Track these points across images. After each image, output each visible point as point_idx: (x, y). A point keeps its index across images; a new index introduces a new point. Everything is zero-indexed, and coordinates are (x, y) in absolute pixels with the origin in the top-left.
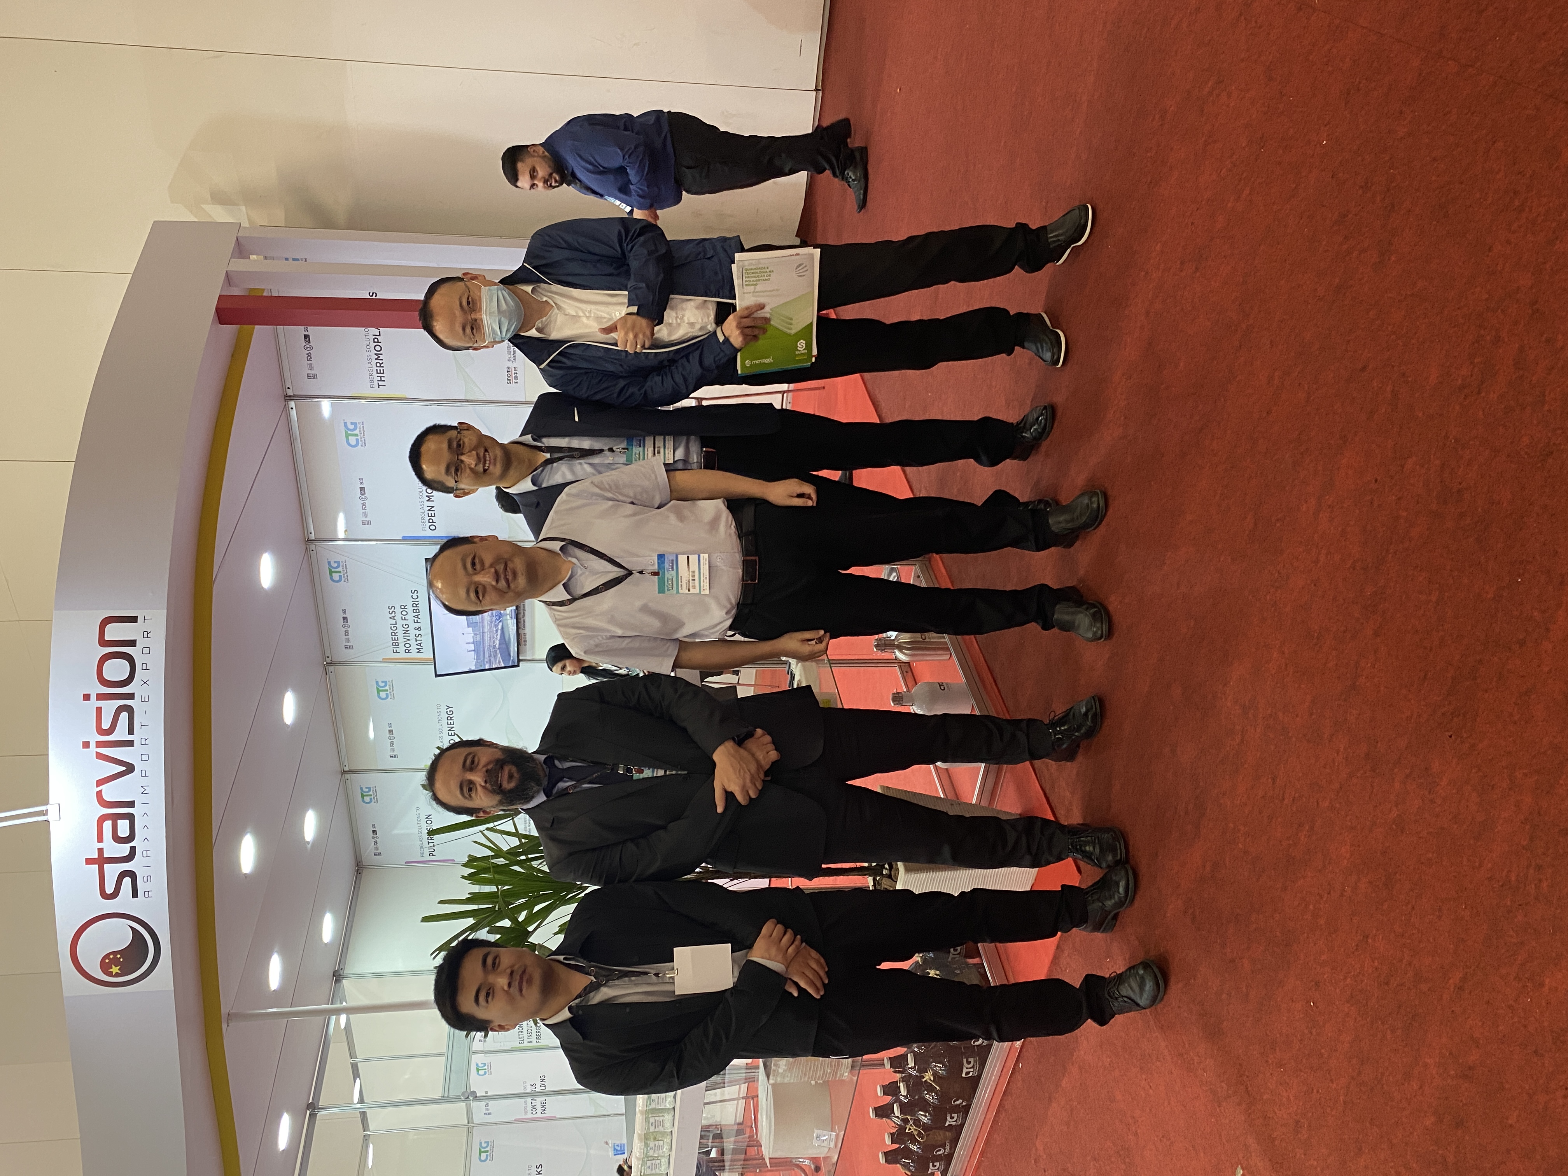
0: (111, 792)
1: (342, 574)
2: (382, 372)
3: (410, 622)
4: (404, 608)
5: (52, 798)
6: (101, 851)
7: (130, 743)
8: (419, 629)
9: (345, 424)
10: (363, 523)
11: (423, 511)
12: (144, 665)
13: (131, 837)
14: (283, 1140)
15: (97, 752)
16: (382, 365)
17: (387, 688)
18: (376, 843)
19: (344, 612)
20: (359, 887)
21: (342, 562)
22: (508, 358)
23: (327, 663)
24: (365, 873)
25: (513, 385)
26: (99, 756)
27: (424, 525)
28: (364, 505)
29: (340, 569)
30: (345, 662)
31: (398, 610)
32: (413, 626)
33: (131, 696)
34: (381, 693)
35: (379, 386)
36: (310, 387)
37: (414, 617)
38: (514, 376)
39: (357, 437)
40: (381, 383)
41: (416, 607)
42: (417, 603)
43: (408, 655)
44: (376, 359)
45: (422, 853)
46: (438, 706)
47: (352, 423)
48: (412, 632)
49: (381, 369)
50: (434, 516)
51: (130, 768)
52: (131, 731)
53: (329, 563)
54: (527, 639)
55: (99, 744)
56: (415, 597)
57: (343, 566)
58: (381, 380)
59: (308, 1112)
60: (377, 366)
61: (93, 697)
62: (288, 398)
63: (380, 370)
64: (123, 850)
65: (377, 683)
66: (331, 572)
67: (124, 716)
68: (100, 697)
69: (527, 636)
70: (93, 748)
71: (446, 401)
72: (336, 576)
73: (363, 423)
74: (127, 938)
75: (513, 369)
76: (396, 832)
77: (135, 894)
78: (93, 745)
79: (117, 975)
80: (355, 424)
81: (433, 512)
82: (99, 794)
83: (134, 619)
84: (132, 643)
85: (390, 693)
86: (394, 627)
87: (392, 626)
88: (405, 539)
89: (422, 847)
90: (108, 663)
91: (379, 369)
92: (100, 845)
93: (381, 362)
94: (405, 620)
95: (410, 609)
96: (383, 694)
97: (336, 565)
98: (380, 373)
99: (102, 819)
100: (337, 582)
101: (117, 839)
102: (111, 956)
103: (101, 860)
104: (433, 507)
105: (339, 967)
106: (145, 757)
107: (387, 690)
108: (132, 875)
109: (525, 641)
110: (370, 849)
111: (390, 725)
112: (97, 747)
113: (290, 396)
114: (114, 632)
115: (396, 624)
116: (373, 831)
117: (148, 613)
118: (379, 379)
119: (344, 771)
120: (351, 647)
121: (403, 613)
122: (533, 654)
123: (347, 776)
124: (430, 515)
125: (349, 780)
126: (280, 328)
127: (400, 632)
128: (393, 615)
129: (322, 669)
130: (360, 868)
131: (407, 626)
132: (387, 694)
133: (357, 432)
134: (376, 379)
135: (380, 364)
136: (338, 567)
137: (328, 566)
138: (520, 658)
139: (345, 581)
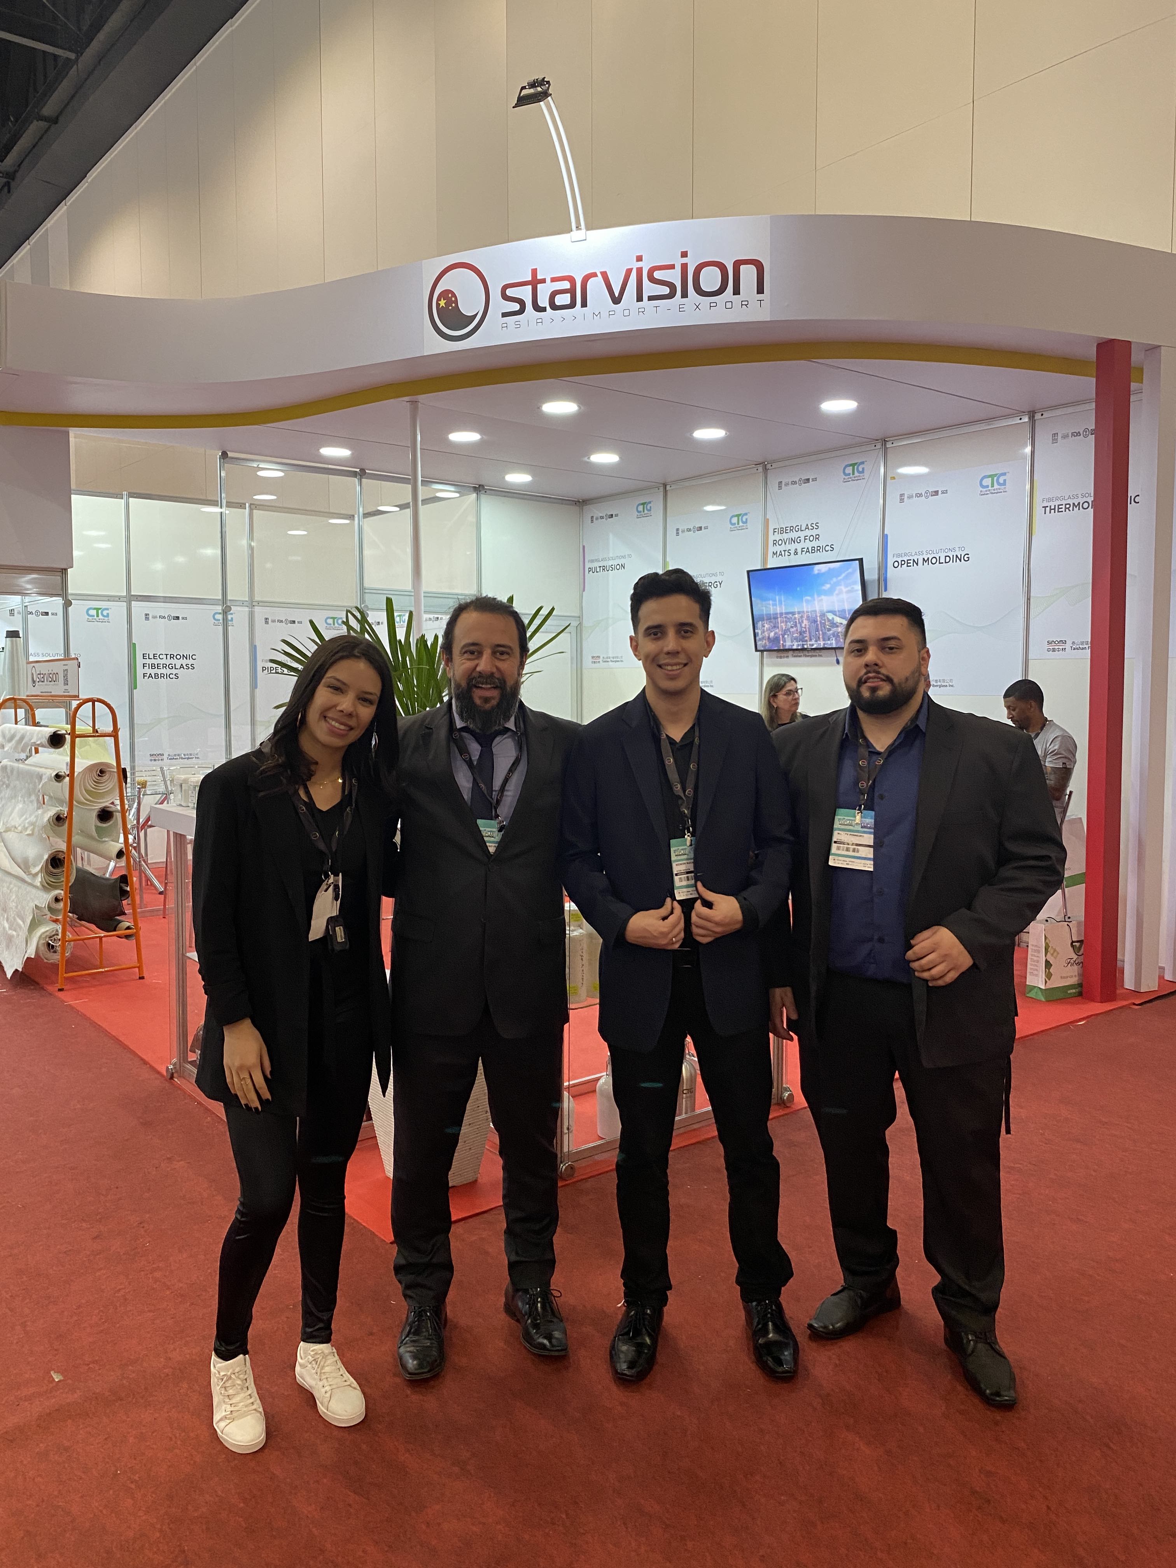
0: (596, 287)
1: (851, 476)
2: (1060, 510)
3: (802, 545)
4: (816, 538)
5: (590, 233)
6: (543, 281)
7: (640, 298)
8: (796, 553)
9: (1004, 474)
10: (902, 495)
11: (913, 554)
12: (715, 304)
13: (554, 307)
14: (329, 451)
15: (632, 269)
16: (1067, 510)
17: (741, 524)
18: (602, 518)
19: (815, 480)
20: (562, 504)
21: (863, 476)
22: (1076, 642)
23: (765, 465)
24: (575, 509)
25: (1047, 647)
26: (629, 272)
27: (899, 555)
28: (920, 495)
29: (856, 474)
30: (766, 483)
31: (814, 532)
32: (799, 547)
33: (685, 295)
34: (736, 518)
35: (1045, 507)
36: (1042, 437)
37: (808, 548)
38: (1056, 647)
39: (990, 486)
40: (1048, 509)
41: (817, 550)
42: (821, 550)
43: (771, 543)
44: (1074, 504)
45: (592, 561)
46: (722, 574)
47: (1005, 480)
48: (792, 547)
49: (1063, 510)
50: (908, 566)
51: (616, 300)
52: (650, 298)
53: (863, 463)
54: (783, 659)
55: (640, 271)
56: (827, 548)
57: (859, 476)
58: (1051, 509)
59: (358, 470)
60: (1066, 504)
61: (684, 260)
62: (1032, 414)
63: (1062, 508)
64: (543, 302)
65: (746, 514)
66: (853, 465)
67: (666, 290)
68: (684, 267)
69: (785, 659)
70: (636, 265)
71: (1029, 577)
72: (849, 470)
73: (1006, 492)
74: (467, 312)
75: (1064, 647)
76: (611, 536)
77: (504, 315)
78: (640, 264)
79: (438, 305)
80: (1004, 483)
81: (911, 564)
82: (594, 275)
83: (760, 290)
84: (737, 291)
85: (736, 527)
86: (798, 529)
87: (799, 527)
88: (884, 538)
89: (597, 560)
90: (717, 271)
91: (1064, 507)
92: (548, 280)
93: (1071, 509)
94: (805, 539)
95: (815, 544)
96: (735, 520)
97: (861, 470)
98: (1059, 508)
99: (571, 280)
100: (844, 473)
101: (553, 295)
102: (453, 299)
103: (535, 282)
104: (917, 564)
105: (486, 489)
106: (626, 315)
107: (738, 524)
108: (522, 311)
109: (781, 657)
110: (597, 512)
111: (706, 528)
112: (637, 268)
113: (1033, 417)
114: (748, 273)
115: (801, 531)
116: (612, 515)
117: (766, 304)
118: (1053, 507)
119: (666, 485)
120: (780, 488)
121: (812, 537)
122: (768, 665)
123: (662, 489)
124: (909, 562)
125: (657, 491)
126: (1093, 405)
127: (794, 535)
128: (810, 527)
129: (761, 460)
130: (581, 504)
131: (799, 541)
132: (735, 524)
133: (996, 486)
134: (1052, 504)
135: (1068, 508)
136: (858, 472)
137: (859, 461)
138: (765, 653)
139: (844, 479)
